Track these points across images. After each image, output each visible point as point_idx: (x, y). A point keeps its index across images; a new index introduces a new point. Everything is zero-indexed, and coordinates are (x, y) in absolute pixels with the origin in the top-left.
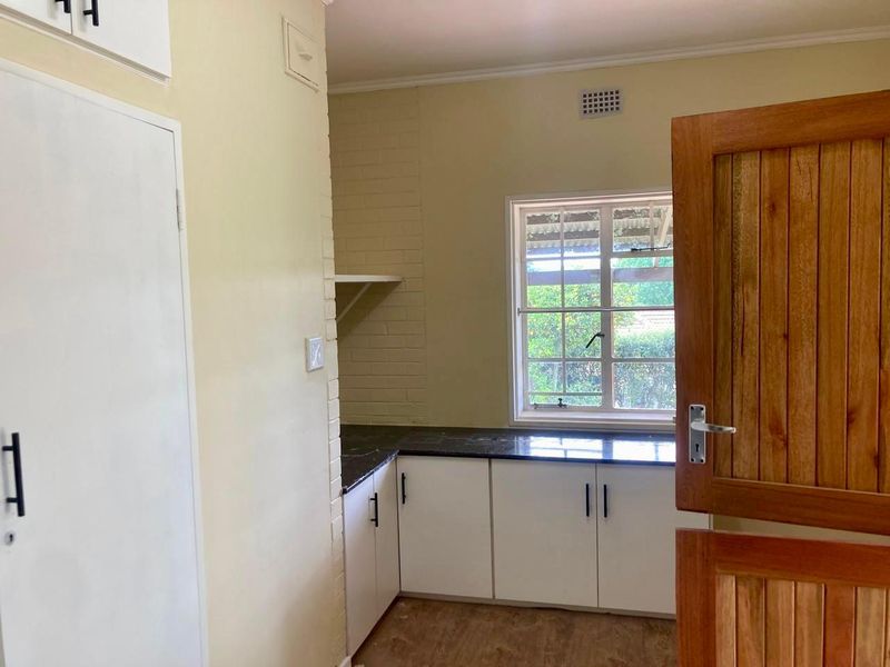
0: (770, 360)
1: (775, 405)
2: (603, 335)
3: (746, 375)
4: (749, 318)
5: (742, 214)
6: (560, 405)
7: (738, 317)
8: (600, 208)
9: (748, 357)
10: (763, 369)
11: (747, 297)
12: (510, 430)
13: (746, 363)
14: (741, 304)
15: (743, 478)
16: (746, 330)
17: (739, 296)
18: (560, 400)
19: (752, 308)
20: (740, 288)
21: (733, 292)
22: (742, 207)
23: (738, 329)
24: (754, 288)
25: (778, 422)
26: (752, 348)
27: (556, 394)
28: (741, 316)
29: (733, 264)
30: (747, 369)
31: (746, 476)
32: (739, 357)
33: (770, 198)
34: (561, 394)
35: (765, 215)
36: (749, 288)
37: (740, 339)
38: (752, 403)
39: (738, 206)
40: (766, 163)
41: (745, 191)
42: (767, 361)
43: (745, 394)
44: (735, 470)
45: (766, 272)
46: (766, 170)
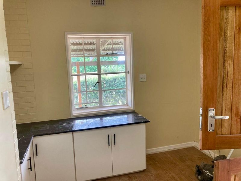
0: (236, 89)
1: (238, 105)
2: (99, 83)
3: (227, 96)
4: (229, 73)
5: (228, 31)
6: (86, 107)
7: (226, 73)
8: (96, 39)
9: (228, 88)
10: (234, 92)
11: (229, 64)
12: (71, 119)
13: (228, 90)
14: (227, 68)
15: (225, 135)
16: (228, 78)
17: (226, 64)
18: (86, 105)
19: (231, 69)
20: (227, 61)
21: (224, 63)
22: (229, 28)
23: (225, 77)
24: (232, 61)
25: (238, 112)
26: (230, 85)
27: (84, 104)
28: (227, 73)
29: (225, 51)
30: (228, 93)
31: (226, 133)
32: (225, 88)
33: (239, 26)
34: (86, 103)
35: (237, 32)
36: (230, 62)
37: (226, 82)
38: (229, 106)
39: (227, 28)
40: (237, 11)
41: (230, 22)
42: (235, 89)
43: (227, 103)
44: (223, 131)
45: (236, 55)
46: (238, 14)
